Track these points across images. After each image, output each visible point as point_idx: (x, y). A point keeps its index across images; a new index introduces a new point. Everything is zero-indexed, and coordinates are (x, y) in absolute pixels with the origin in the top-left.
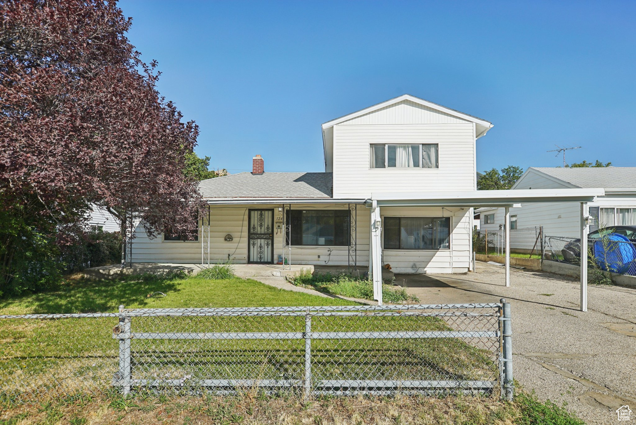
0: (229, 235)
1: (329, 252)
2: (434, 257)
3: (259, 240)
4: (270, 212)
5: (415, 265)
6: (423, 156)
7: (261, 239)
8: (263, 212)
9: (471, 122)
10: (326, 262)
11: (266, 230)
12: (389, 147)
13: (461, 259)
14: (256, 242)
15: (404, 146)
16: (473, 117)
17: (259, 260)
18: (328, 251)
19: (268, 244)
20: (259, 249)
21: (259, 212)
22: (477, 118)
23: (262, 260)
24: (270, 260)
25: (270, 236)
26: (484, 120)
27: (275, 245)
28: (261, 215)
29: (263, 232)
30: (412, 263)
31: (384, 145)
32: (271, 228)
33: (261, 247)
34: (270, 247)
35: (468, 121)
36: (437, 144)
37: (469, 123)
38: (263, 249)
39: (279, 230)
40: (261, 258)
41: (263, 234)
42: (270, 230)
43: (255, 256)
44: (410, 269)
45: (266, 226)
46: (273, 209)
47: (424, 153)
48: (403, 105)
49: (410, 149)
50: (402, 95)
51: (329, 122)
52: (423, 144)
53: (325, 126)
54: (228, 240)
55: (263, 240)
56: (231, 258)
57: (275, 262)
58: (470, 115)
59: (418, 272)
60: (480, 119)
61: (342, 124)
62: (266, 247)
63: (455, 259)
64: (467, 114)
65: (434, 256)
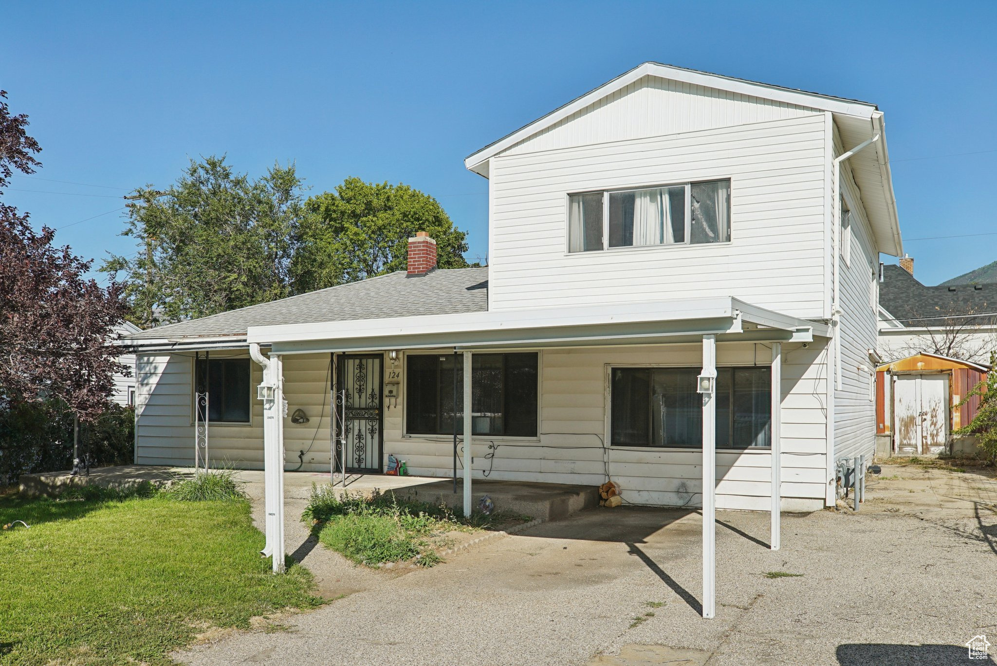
0: (299, 410)
1: (491, 451)
2: (733, 469)
3: (356, 422)
4: (377, 361)
5: (683, 485)
6: (693, 212)
7: (360, 419)
8: (364, 361)
9: (820, 110)
10: (486, 473)
11: (369, 401)
12: (612, 198)
13: (805, 476)
14: (351, 425)
15: (653, 191)
16: (825, 96)
17: (356, 465)
18: (490, 447)
19: (372, 432)
20: (356, 441)
21: (357, 361)
22: (835, 98)
23: (363, 466)
24: (376, 466)
25: (376, 414)
26: (855, 101)
27: (385, 432)
28: (361, 366)
29: (363, 406)
30: (676, 483)
31: (601, 193)
32: (378, 396)
33: (360, 436)
34: (376, 436)
35: (812, 109)
36: (729, 180)
37: (814, 113)
38: (363, 441)
39: (393, 400)
40: (359, 461)
41: (363, 409)
42: (377, 401)
43: (349, 457)
44: (673, 495)
45: (369, 391)
46: (382, 355)
47: (697, 205)
48: (644, 89)
49: (666, 198)
50: (637, 67)
51: (479, 151)
52: (693, 184)
53: (471, 162)
54: (301, 420)
55: (363, 422)
56: (306, 458)
57: (385, 469)
58: (815, 94)
59: (690, 504)
60: (844, 99)
61: (508, 153)
62: (369, 436)
63: (785, 475)
64: (805, 92)
65: (732, 466)
